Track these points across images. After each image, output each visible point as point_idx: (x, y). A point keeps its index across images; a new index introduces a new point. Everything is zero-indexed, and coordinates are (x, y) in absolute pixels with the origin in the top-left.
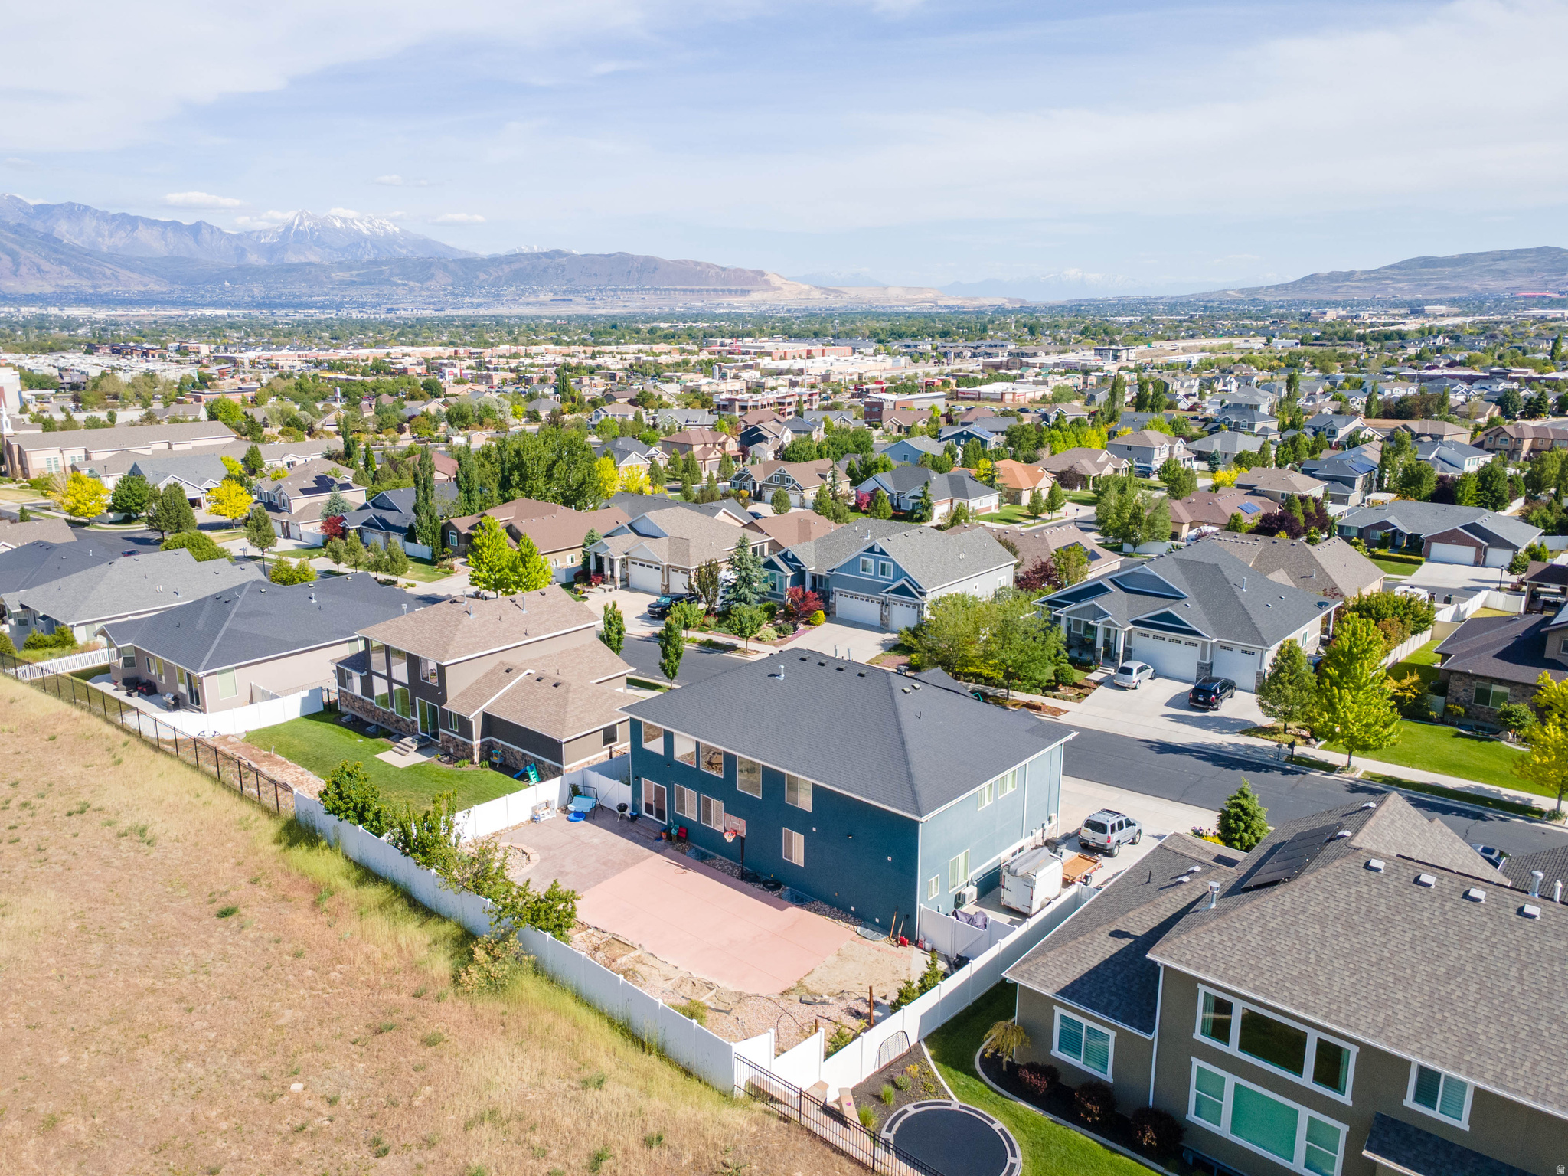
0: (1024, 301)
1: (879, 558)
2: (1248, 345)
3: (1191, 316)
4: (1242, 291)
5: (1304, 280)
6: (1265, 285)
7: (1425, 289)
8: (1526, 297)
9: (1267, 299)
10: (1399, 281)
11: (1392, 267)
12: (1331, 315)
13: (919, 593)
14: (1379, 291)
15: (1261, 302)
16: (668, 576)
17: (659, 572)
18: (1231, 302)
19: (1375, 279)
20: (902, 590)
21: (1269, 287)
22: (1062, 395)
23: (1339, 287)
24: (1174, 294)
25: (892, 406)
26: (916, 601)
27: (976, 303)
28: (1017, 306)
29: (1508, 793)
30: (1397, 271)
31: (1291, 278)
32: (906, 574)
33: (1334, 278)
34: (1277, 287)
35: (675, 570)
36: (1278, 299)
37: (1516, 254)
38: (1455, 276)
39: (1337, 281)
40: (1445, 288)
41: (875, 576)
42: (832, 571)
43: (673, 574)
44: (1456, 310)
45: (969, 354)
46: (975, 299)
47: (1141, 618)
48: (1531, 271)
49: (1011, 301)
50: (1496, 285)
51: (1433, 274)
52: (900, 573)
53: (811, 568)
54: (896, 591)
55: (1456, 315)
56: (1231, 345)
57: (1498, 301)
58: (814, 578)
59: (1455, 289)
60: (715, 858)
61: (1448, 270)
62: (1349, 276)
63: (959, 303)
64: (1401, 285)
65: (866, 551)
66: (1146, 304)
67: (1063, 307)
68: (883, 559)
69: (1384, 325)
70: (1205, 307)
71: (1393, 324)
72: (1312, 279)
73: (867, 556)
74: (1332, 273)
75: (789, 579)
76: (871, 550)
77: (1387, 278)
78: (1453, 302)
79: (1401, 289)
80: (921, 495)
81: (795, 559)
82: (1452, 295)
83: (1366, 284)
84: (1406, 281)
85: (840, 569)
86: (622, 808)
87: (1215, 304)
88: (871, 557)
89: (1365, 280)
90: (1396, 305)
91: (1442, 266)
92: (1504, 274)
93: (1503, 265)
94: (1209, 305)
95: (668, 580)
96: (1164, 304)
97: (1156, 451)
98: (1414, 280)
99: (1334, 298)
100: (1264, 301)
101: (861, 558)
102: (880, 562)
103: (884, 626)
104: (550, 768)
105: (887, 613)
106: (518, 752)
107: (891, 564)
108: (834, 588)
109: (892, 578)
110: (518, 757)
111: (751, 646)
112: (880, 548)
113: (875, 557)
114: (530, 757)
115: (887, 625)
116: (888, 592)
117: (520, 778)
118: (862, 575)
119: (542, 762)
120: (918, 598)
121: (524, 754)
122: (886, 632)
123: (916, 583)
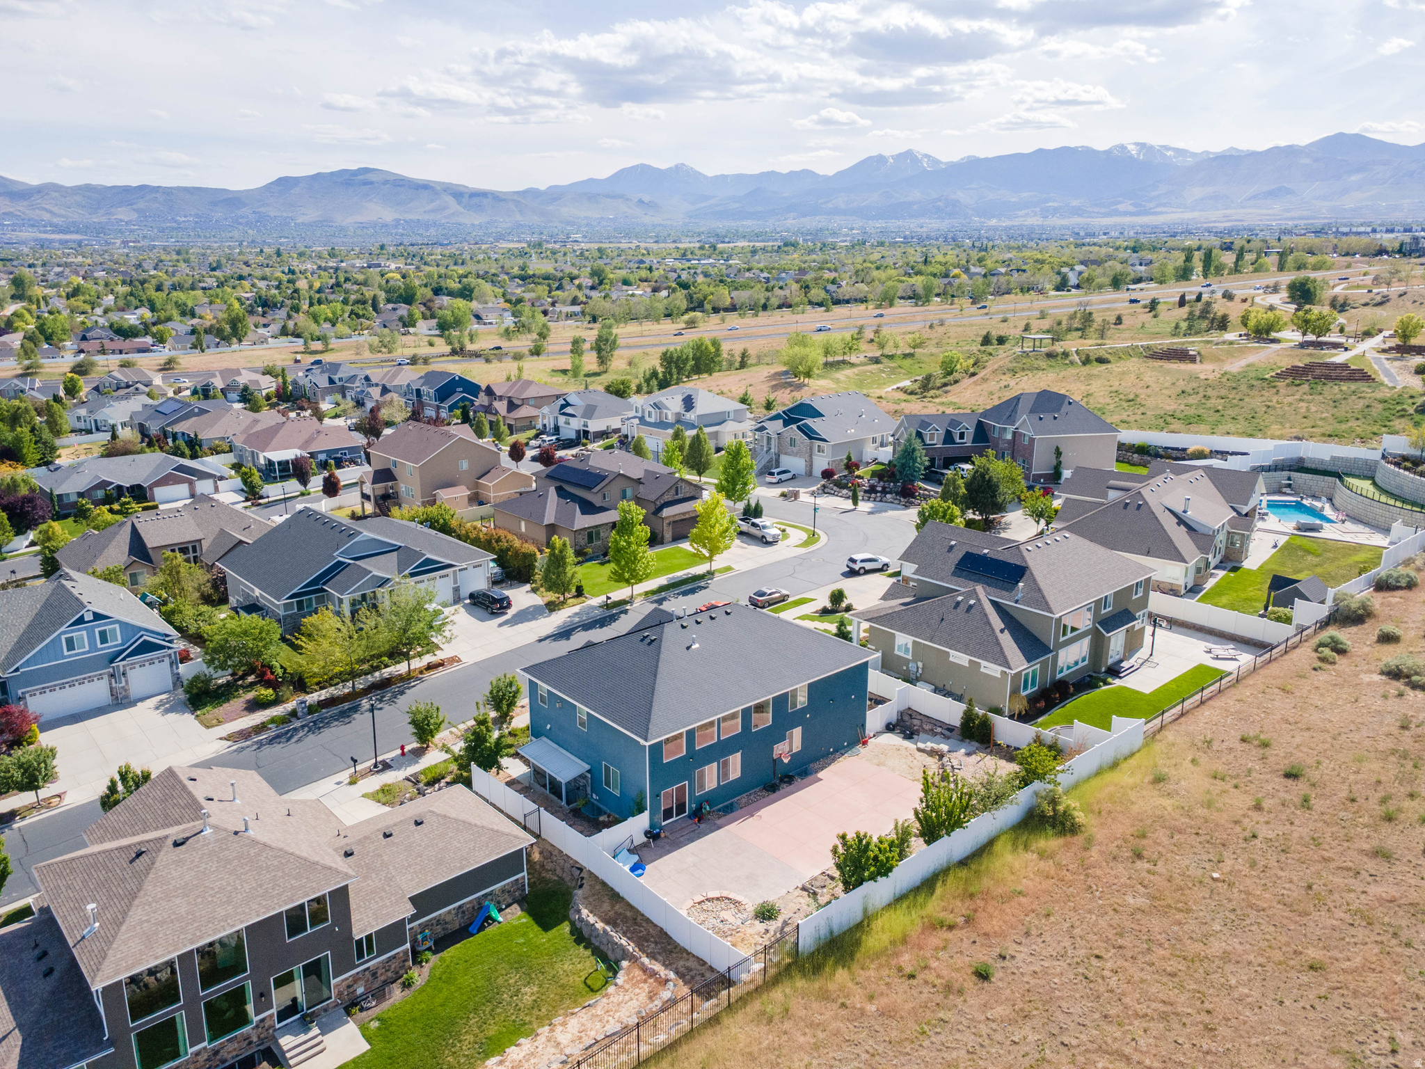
1: (93, 628)
13: (169, 642)
26: (169, 651)
32: (141, 629)
42: (16, 670)
47: (407, 572)
52: (131, 630)
54: (136, 652)
60: (738, 801)
65: (70, 625)
68: (100, 626)
73: (72, 631)
76: (79, 621)
86: (650, 834)
88: (80, 630)
101: (63, 637)
102: (97, 630)
103: (120, 701)
104: (503, 891)
105: (123, 684)
106: (449, 912)
107: (117, 626)
108: (20, 692)
109: (120, 641)
110: (448, 919)
111: (44, 793)
112: (95, 614)
113: (85, 629)
114: (470, 902)
115: (127, 697)
116: (123, 659)
117: (482, 928)
118: (68, 656)
119: (491, 893)
120: (169, 648)
121: (460, 907)
122: (133, 703)
123: (158, 634)
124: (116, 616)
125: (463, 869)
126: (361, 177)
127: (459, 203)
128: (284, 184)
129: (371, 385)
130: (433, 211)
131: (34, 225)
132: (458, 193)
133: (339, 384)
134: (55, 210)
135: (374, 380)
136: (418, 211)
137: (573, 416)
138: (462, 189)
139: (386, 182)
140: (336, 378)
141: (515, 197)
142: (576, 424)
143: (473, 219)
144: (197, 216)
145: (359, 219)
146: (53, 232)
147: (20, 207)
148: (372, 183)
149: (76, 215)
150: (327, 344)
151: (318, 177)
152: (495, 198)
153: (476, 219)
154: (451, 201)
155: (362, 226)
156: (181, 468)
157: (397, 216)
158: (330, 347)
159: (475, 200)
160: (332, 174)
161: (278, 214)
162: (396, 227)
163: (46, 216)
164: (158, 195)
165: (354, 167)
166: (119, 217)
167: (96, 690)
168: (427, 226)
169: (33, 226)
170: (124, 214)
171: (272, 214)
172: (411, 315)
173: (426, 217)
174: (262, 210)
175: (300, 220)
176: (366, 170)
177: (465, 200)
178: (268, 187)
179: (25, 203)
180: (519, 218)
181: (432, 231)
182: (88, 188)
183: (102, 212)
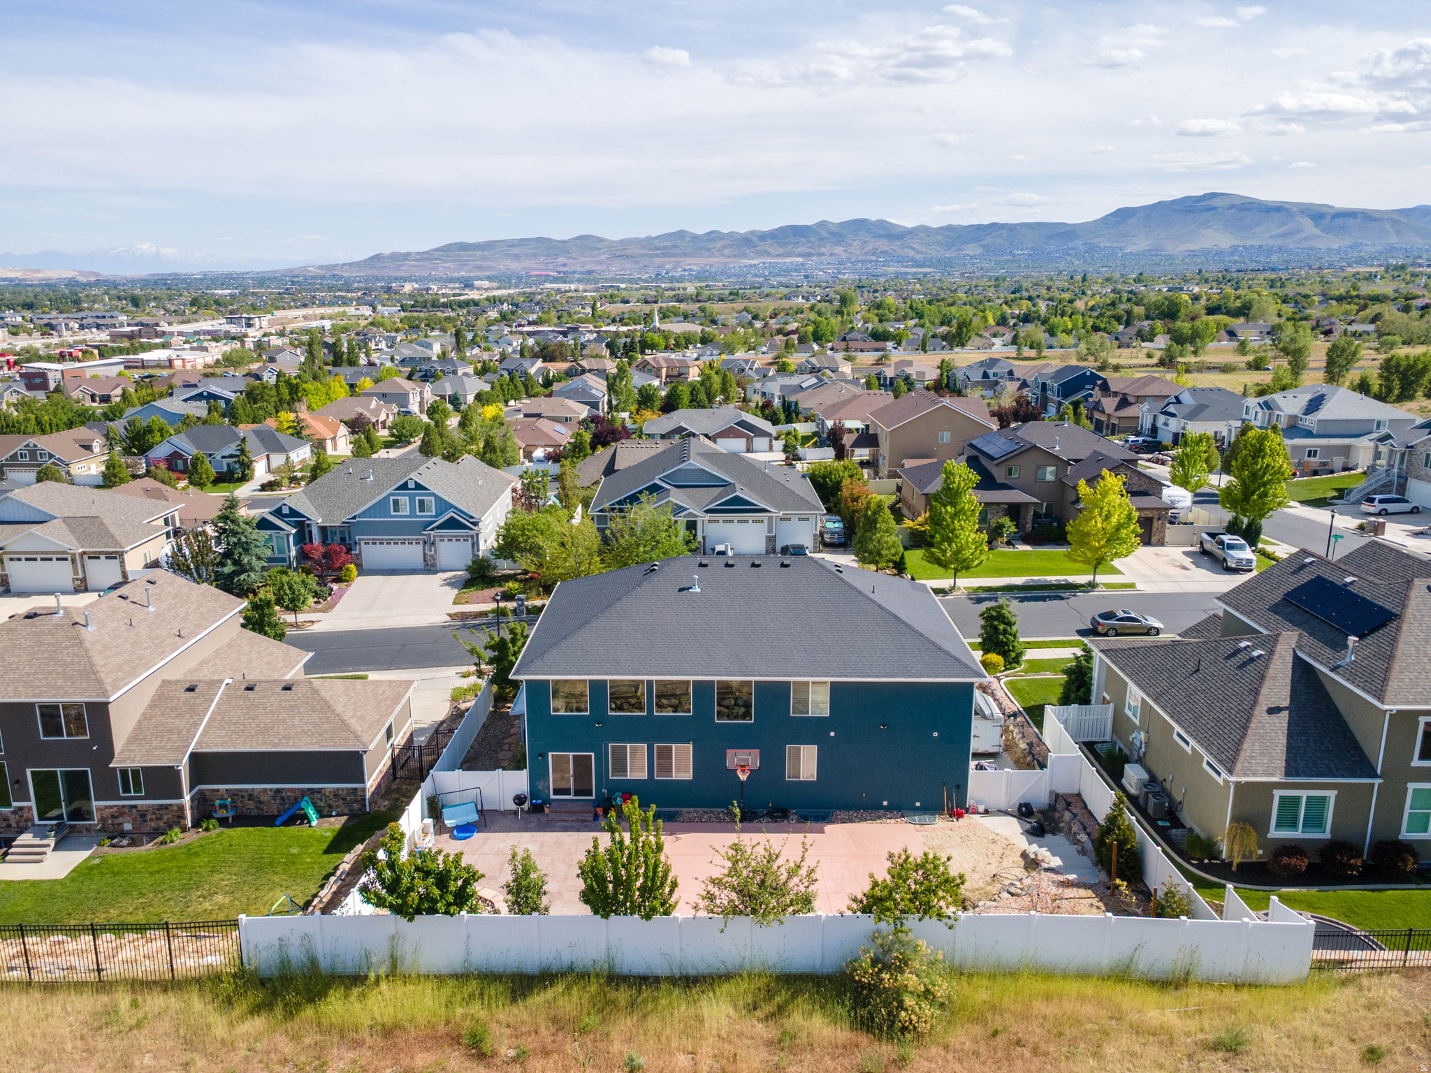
0: (97, 274)
1: (415, 495)
2: (359, 313)
3: (287, 289)
4: (321, 267)
5: (372, 258)
6: (340, 263)
7: (466, 268)
8: (536, 276)
9: (345, 274)
10: (445, 262)
11: (438, 249)
12: (408, 288)
13: (471, 523)
14: (433, 269)
15: (341, 277)
16: (83, 566)
17: (68, 564)
18: (313, 277)
19: (427, 259)
20: (452, 524)
21: (344, 265)
22: (242, 358)
23: (401, 266)
24: (259, 270)
25: (59, 376)
26: (471, 532)
27: (40, 275)
28: (93, 279)
29: (1052, 579)
30: (442, 253)
31: (359, 257)
32: (452, 506)
33: (394, 257)
34: (350, 264)
35: (95, 557)
36: (355, 275)
37: (523, 242)
38: (484, 259)
39: (398, 260)
40: (480, 268)
41: (413, 514)
42: (354, 517)
43: (91, 564)
44: (495, 285)
45: (77, 326)
46: (38, 271)
47: (711, 506)
48: (535, 255)
49: (82, 273)
50: (515, 266)
51: (469, 256)
52: (443, 505)
53: (317, 519)
54: (443, 526)
55: (498, 288)
56: (345, 312)
57: (519, 278)
58: (323, 530)
59: (487, 268)
60: (681, 814)
61: (479, 253)
62: (407, 256)
63: (19, 275)
64: (446, 265)
65: (397, 489)
66: (231, 278)
67: (147, 280)
68: (420, 495)
69: (454, 295)
70: (292, 282)
71: (460, 295)
72: (377, 258)
73: (399, 495)
74: (393, 253)
75: (291, 538)
76: (404, 487)
77: (437, 259)
78: (489, 278)
79: (449, 268)
80: (238, 453)
81: (293, 513)
82: (487, 273)
83: (422, 263)
84: (451, 261)
85: (363, 514)
86: (519, 800)
87: (301, 279)
88: (404, 495)
89: (420, 260)
90: (452, 280)
91: (473, 250)
92: (517, 257)
93: (516, 251)
94: (296, 280)
95: (84, 572)
96: (253, 279)
97: (411, 395)
98: (456, 261)
99: (400, 274)
100: (343, 277)
101: (391, 498)
102: (417, 498)
103: (430, 567)
104: (336, 794)
105: (433, 553)
106: (265, 791)
107: (432, 498)
108: (357, 538)
109: (434, 513)
110: (264, 798)
111: (301, 617)
112: (416, 483)
113: (408, 495)
114: (292, 790)
115: (434, 565)
116: (433, 529)
117: (288, 823)
118: (394, 517)
119: (319, 791)
120: (471, 529)
121: (278, 791)
122: (436, 572)
123: (466, 514)
124: (433, 490)
125: (276, 745)
126: (1204, 203)
127: (1317, 226)
128: (1123, 215)
129: (1012, 380)
130: (1278, 236)
131: (900, 260)
132: (1318, 215)
133: (992, 378)
134: (919, 248)
135: (1016, 375)
136: (1263, 236)
137: (1173, 415)
138: (1325, 210)
139: (1233, 206)
140: (990, 372)
141: (1395, 217)
142: (1174, 425)
143: (1329, 244)
144: (1033, 249)
145: (1191, 246)
146: (912, 266)
147: (895, 246)
148: (1215, 208)
149: (934, 252)
150: (1040, 353)
151: (1160, 205)
152: (1366, 218)
153: (1336, 243)
154: (1307, 223)
155: (1193, 254)
156: (743, 424)
157: (1237, 242)
158: (1043, 354)
159: (1340, 221)
160: (1174, 202)
161: (1108, 245)
162: (1232, 254)
163: (911, 253)
164: (1003, 232)
165: (1200, 193)
166: (967, 252)
167: (412, 553)
168: (1270, 252)
169: (899, 262)
170: (972, 250)
171: (1102, 245)
172: (1152, 329)
173: (1271, 243)
174: (1094, 241)
175: (1128, 250)
176: (1213, 195)
177: (1325, 222)
178: (1105, 220)
179: (899, 243)
180: (1394, 240)
181: (1275, 258)
182: (949, 228)
183: (955, 248)
